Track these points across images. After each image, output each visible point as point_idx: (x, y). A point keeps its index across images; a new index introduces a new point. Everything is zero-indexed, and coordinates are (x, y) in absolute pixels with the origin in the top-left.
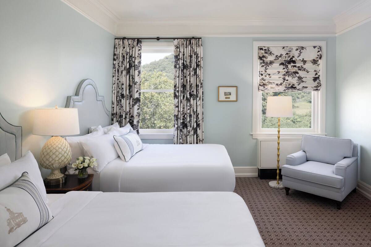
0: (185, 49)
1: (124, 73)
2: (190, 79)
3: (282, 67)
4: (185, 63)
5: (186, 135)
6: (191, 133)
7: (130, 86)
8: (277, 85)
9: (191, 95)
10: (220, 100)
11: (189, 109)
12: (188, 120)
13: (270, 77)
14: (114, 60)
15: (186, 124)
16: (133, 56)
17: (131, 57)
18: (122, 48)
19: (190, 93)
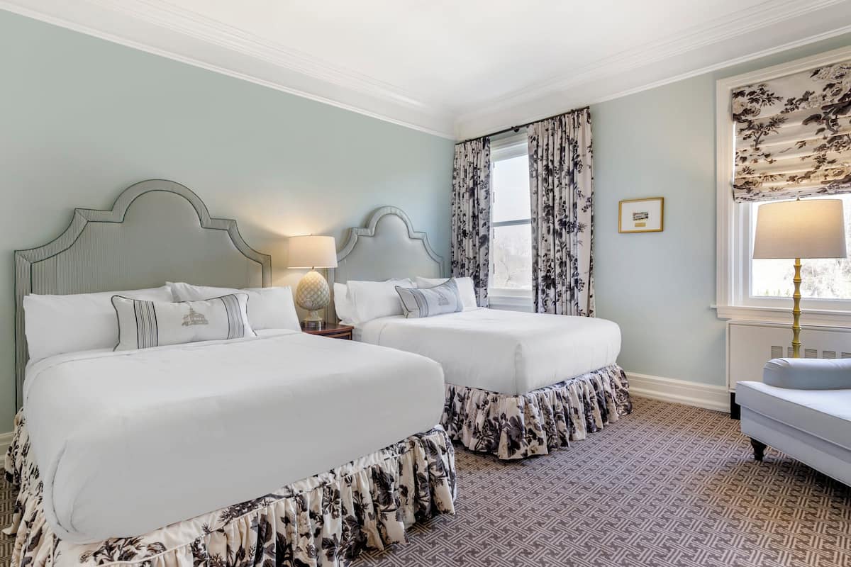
0: (551, 138)
1: (467, 196)
2: (561, 192)
3: (815, 126)
4: (550, 164)
5: (554, 300)
6: (564, 296)
7: (475, 217)
8: (793, 179)
9: (563, 224)
10: (623, 229)
11: (559, 251)
12: (558, 270)
13: (771, 162)
14: (454, 178)
15: (554, 279)
16: (478, 167)
17: (475, 169)
18: (463, 157)
19: (561, 220)
